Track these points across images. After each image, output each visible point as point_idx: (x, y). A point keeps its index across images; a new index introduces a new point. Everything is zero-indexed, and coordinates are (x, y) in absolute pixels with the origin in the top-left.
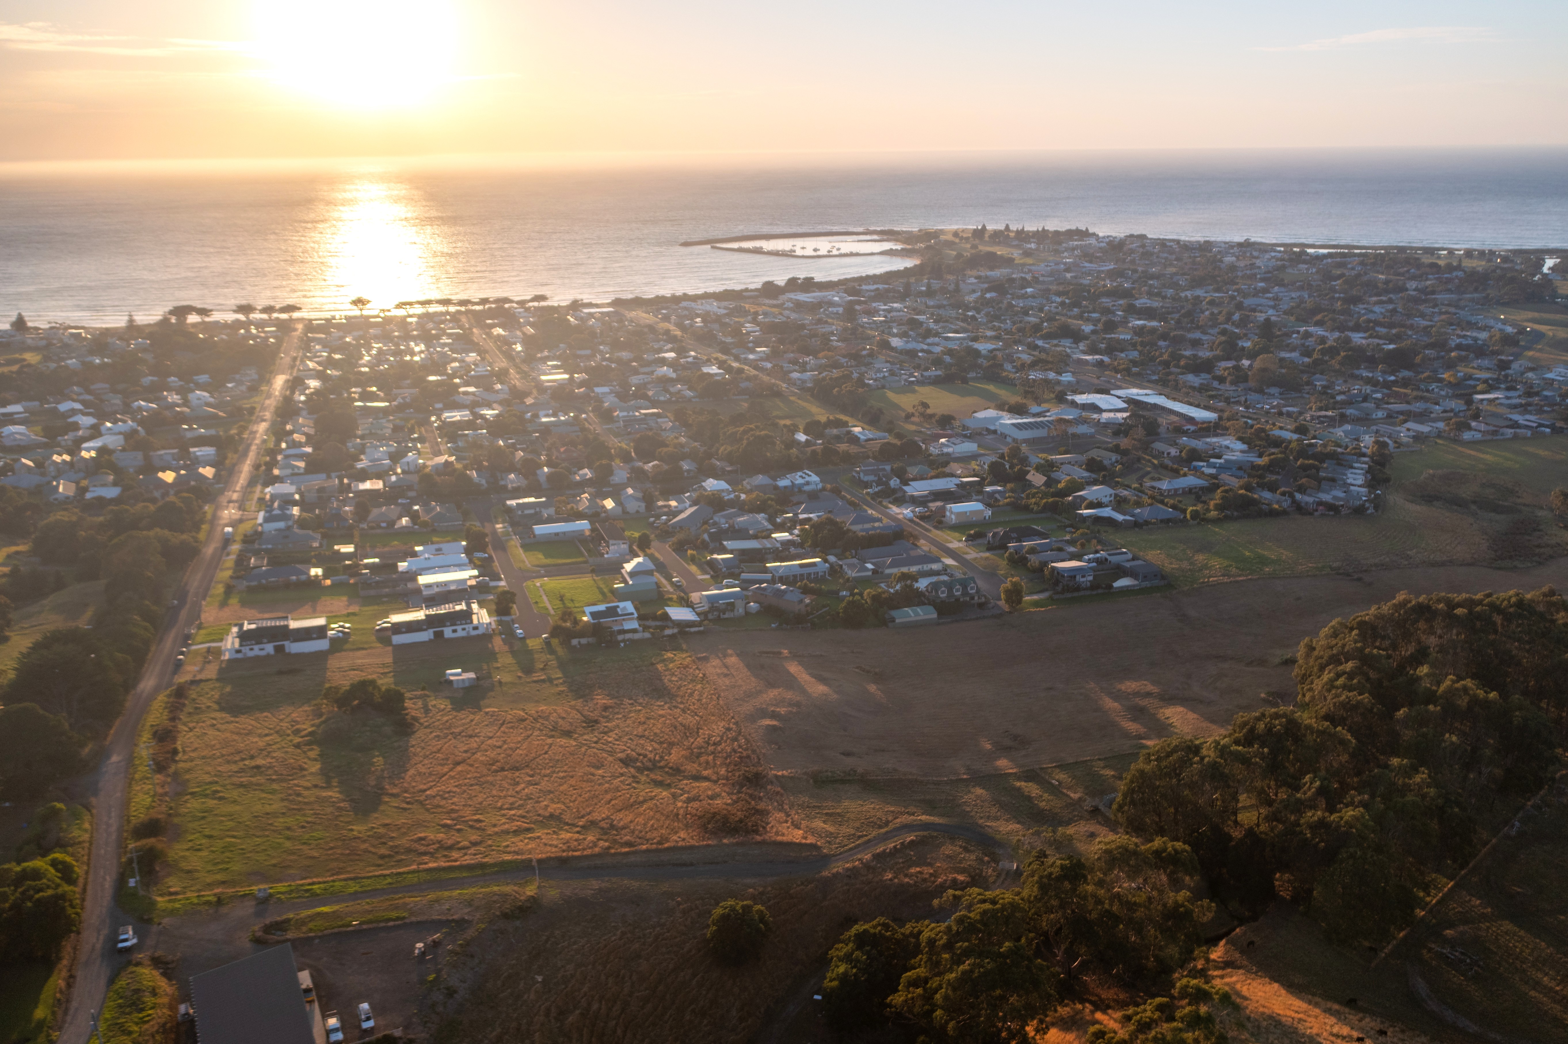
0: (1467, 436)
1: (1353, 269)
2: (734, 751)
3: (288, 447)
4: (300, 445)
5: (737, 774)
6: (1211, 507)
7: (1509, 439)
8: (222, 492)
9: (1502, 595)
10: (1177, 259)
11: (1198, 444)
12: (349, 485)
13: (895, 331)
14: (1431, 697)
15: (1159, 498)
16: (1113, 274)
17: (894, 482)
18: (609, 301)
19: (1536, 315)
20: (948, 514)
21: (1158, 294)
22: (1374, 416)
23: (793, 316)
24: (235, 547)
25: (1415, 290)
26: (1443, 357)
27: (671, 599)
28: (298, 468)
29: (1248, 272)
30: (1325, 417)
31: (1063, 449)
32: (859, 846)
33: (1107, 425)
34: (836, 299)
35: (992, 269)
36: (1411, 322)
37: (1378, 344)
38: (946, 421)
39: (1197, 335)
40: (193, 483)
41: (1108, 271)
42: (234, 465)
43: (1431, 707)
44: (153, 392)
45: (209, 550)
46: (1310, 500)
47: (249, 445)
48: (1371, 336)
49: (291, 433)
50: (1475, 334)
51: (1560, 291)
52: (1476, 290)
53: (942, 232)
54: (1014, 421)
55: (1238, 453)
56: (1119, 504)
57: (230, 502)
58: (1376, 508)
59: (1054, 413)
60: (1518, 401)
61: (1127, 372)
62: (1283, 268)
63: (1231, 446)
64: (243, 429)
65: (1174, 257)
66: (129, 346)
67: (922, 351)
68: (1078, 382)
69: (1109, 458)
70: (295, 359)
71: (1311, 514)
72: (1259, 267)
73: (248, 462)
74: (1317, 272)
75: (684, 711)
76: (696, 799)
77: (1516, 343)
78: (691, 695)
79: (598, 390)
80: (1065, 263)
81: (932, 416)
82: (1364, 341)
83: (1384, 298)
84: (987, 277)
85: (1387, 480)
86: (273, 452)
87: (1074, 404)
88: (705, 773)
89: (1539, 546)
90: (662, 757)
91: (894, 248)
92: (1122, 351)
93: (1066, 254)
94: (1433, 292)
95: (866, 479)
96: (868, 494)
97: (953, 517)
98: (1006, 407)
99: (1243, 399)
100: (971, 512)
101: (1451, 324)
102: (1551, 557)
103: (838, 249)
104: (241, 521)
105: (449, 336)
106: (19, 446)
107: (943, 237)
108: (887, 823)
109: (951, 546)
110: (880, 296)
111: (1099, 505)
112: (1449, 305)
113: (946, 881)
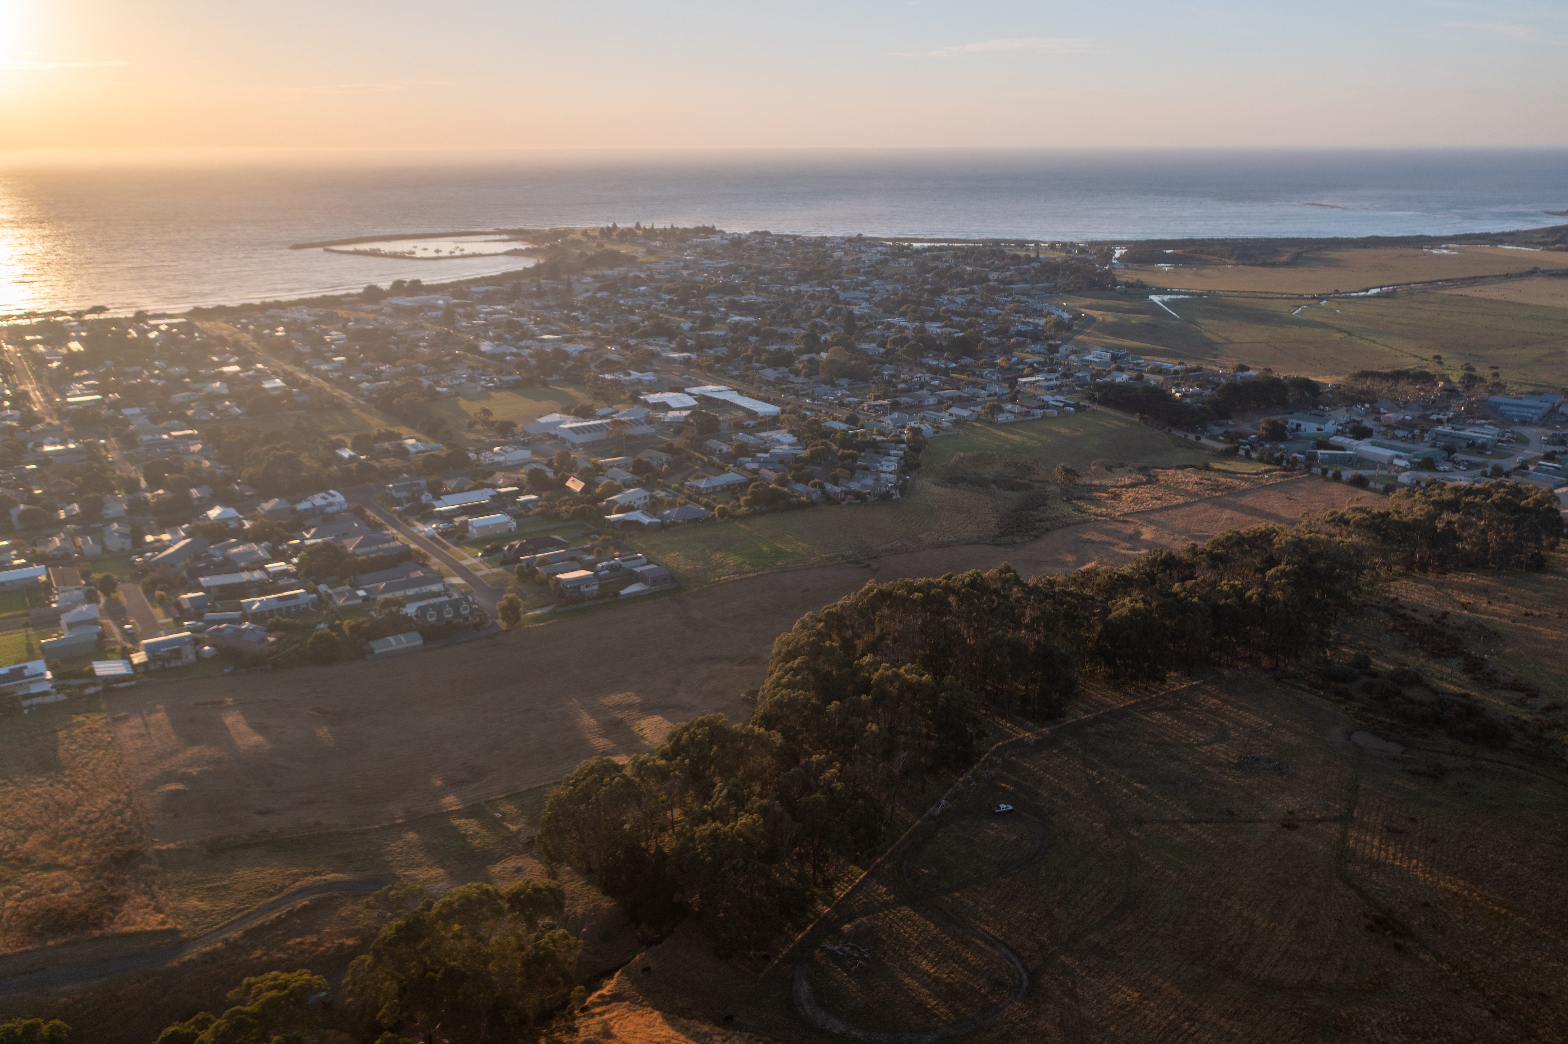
0: (1001, 418)
1: (946, 262)
2: (113, 827)
5: (103, 856)
6: (742, 503)
7: (1038, 419)
9: (959, 576)
10: (792, 255)
11: (750, 439)
13: (491, 334)
14: (866, 687)
15: (695, 496)
16: (730, 271)
17: (426, 497)
18: (186, 310)
19: (1094, 301)
20: (470, 528)
21: (766, 290)
22: (926, 403)
23: (388, 321)
25: (995, 281)
26: (1003, 344)
27: (113, 651)
29: (853, 266)
30: (881, 405)
31: (615, 451)
32: (234, 921)
33: (670, 424)
34: (441, 302)
35: (612, 267)
36: (985, 310)
37: (950, 333)
38: (505, 429)
39: (788, 329)
41: (723, 268)
43: (863, 697)
46: (838, 489)
48: (946, 326)
50: (1036, 321)
51: (1118, 279)
52: (1047, 280)
53: (572, 231)
54: (574, 425)
55: (786, 447)
56: (653, 506)
58: (902, 493)
59: (624, 413)
60: (1054, 383)
61: (710, 368)
62: (885, 262)
63: (782, 439)
65: (789, 252)
67: (512, 354)
68: (659, 381)
69: (658, 458)
71: (838, 503)
72: (864, 262)
74: (914, 265)
75: (67, 786)
76: (36, 894)
77: (1069, 328)
78: (86, 764)
79: (127, 411)
80: (685, 261)
81: (494, 423)
82: (939, 331)
83: (966, 289)
84: (604, 276)
85: (918, 466)
87: (646, 403)
88: (62, 860)
89: (1040, 521)
90: (12, 847)
91: (518, 247)
92: (711, 348)
93: (689, 251)
94: (1011, 283)
95: (397, 495)
96: (395, 511)
97: (475, 531)
98: (573, 411)
99: (810, 391)
100: (493, 525)
101: (1018, 312)
102: (1048, 530)
103: (462, 250)
107: (572, 236)
108: (284, 887)
109: (464, 563)
110: (488, 298)
111: (629, 508)
112: (1023, 294)
113: (329, 948)
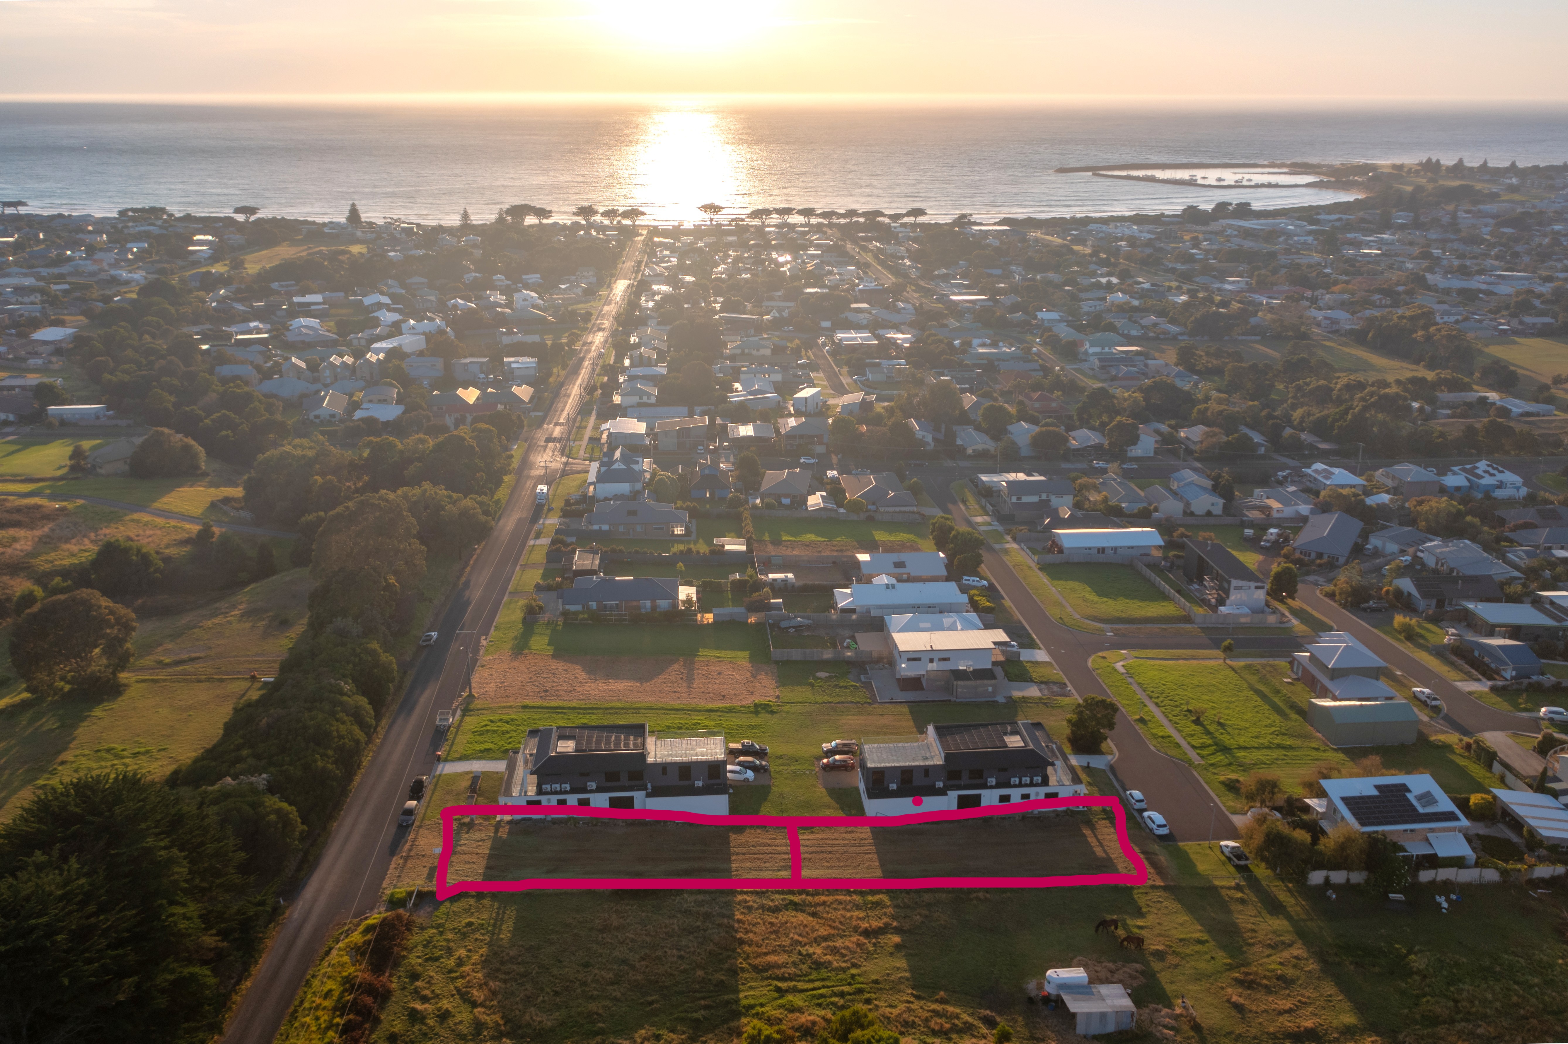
3: (632, 365)
4: (649, 363)
8: (539, 423)
12: (724, 428)
24: (552, 521)
28: (649, 395)
40: (500, 407)
42: (562, 385)
44: (475, 290)
45: (509, 524)
47: (583, 359)
49: (637, 346)
57: (549, 440)
64: (577, 337)
66: (459, 242)
70: (639, 263)
73: (579, 381)
86: (613, 371)
104: (564, 473)
105: (818, 247)
106: (303, 342)
